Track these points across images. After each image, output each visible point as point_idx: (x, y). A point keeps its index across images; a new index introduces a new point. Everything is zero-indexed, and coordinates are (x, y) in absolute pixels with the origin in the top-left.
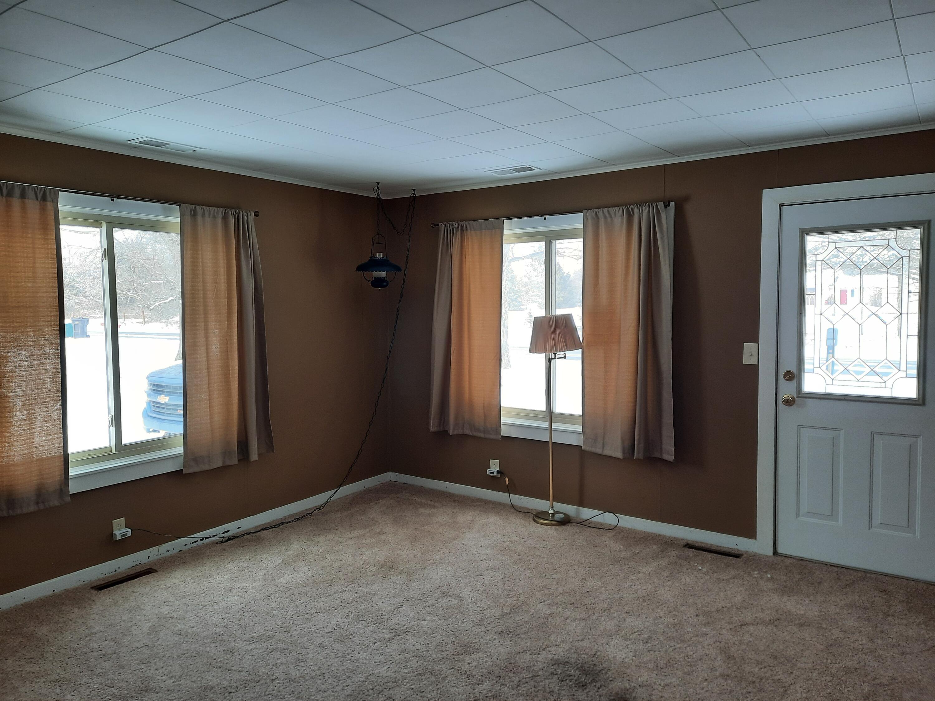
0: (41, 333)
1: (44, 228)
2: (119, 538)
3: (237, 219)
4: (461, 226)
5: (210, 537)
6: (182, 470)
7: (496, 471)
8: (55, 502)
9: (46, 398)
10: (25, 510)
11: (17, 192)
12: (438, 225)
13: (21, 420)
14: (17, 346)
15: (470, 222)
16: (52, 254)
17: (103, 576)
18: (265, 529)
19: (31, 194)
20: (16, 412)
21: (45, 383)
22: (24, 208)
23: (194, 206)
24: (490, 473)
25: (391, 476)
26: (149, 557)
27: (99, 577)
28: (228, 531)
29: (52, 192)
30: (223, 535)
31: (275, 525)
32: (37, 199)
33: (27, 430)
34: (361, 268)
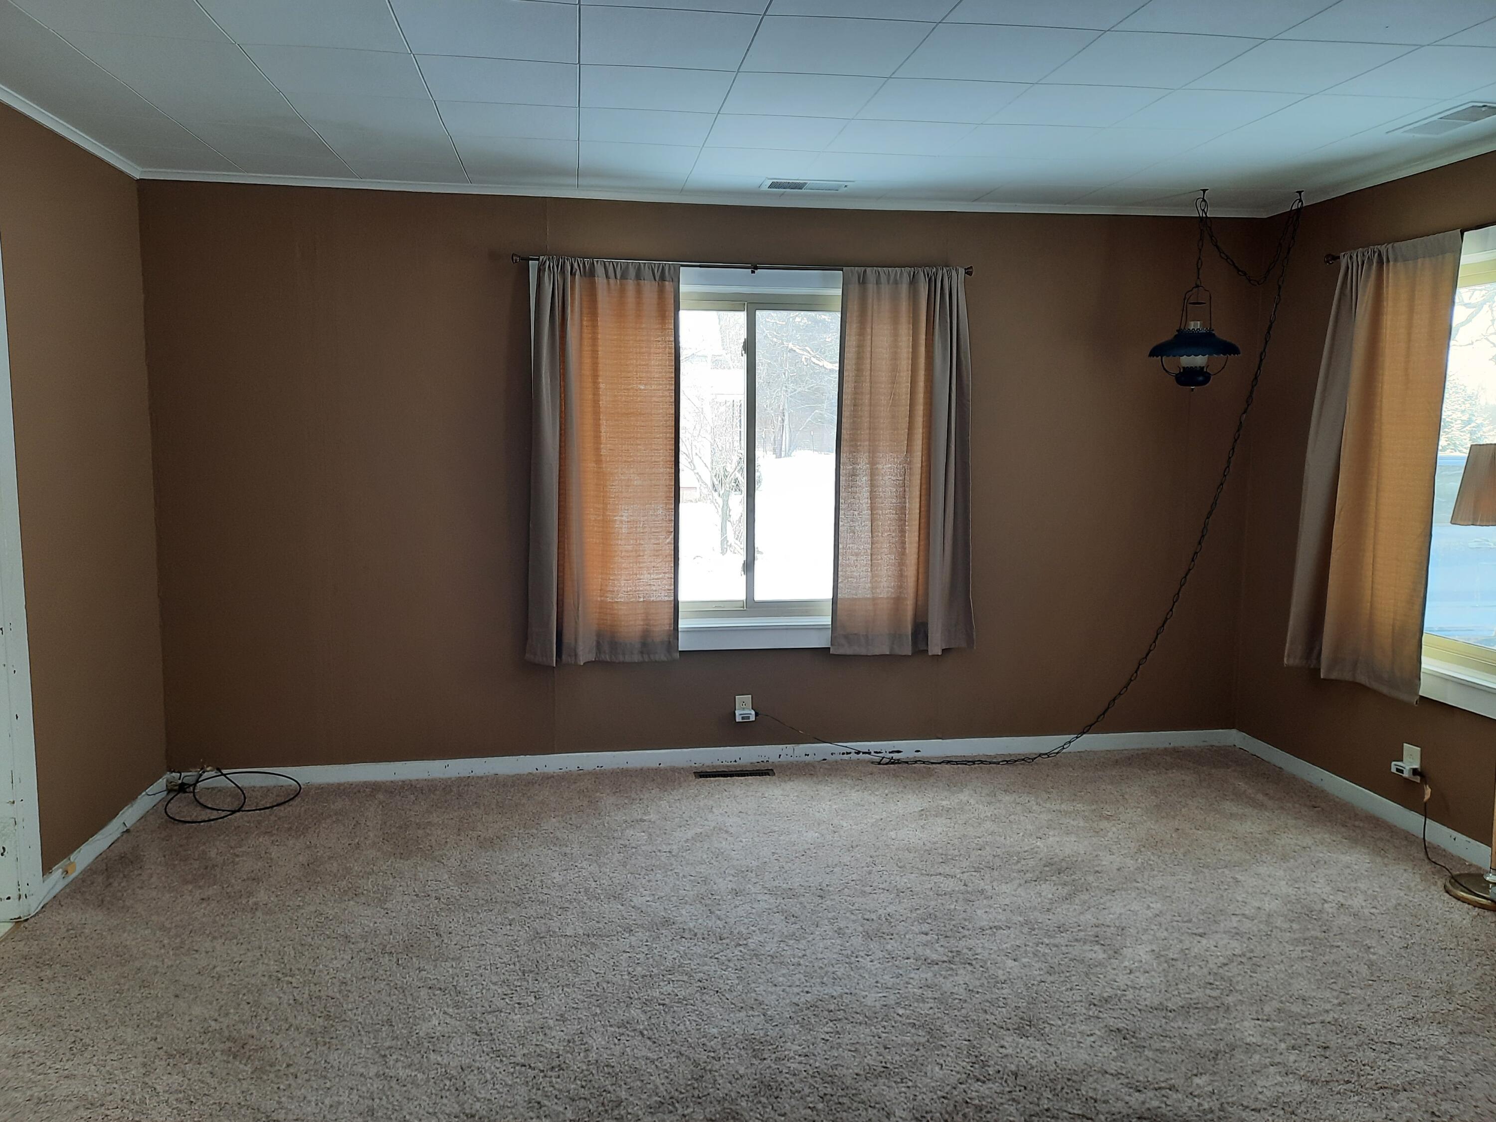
0: (654, 447)
1: (662, 315)
2: (739, 719)
3: (932, 282)
4: (1380, 255)
5: (869, 753)
6: (829, 648)
7: (1408, 768)
8: (662, 656)
9: (657, 527)
10: (628, 659)
11: (632, 272)
12: (1339, 257)
13: (626, 551)
14: (625, 461)
15: (1397, 244)
16: (670, 348)
17: (719, 763)
18: (948, 762)
19: (647, 273)
20: (621, 540)
21: (658, 510)
22: (639, 292)
23: (863, 269)
24: (1398, 770)
25: (1233, 737)
26: (780, 755)
27: (714, 764)
28: (899, 752)
29: (672, 268)
30: (892, 755)
31: (969, 762)
32: (655, 280)
33: (633, 563)
34: (1157, 351)
